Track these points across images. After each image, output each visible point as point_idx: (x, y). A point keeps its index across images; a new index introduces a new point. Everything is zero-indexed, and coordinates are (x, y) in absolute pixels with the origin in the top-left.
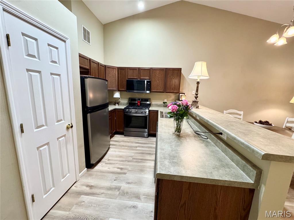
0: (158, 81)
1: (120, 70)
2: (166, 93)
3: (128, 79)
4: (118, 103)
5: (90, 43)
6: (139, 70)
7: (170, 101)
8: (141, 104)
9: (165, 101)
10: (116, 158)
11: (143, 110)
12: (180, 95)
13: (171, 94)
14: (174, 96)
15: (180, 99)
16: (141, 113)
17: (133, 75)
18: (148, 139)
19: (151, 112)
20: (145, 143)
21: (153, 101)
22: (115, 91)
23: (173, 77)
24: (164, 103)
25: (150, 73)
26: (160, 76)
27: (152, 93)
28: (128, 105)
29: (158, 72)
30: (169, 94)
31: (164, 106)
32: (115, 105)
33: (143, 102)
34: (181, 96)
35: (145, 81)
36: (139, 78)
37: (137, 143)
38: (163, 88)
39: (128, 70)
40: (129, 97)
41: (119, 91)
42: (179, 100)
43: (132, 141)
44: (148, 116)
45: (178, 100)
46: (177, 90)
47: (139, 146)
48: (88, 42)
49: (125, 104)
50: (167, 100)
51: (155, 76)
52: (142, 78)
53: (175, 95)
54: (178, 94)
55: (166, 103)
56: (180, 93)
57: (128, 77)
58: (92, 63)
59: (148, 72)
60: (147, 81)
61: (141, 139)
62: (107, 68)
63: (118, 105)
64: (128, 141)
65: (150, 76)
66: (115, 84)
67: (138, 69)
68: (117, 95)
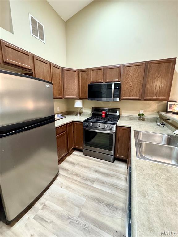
0: (131, 83)
1: (81, 73)
2: (145, 100)
3: (91, 83)
4: (80, 114)
5: (44, 41)
6: (105, 70)
7: (149, 112)
8: (106, 115)
9: (141, 112)
10: (56, 206)
11: (108, 125)
12: (169, 103)
13: (151, 101)
14: (157, 105)
15: (169, 110)
16: (105, 130)
17: (97, 78)
18: (113, 166)
19: (118, 129)
20: (107, 175)
21: (123, 111)
22: (76, 99)
23: (159, 75)
24: (139, 115)
25: (120, 72)
26: (135, 76)
27: (122, 101)
28: (91, 116)
29: (132, 69)
30: (148, 101)
31: (139, 119)
32: (76, 115)
33: (110, 113)
34: (171, 105)
35: (112, 84)
36: (105, 81)
37: (97, 171)
38: (139, 94)
39: (90, 71)
40: (93, 106)
41: (80, 99)
42: (166, 111)
43: (90, 166)
44: (114, 134)
45: (163, 111)
46: (164, 96)
47: (97, 180)
48: (39, 38)
49: (88, 115)
50: (144, 112)
51: (129, 75)
52: (108, 80)
53: (158, 103)
54: (166, 102)
55: (143, 115)
56: (170, 100)
57: (90, 81)
58: (36, 61)
59: (118, 71)
60: (115, 84)
61: (104, 163)
62: (65, 71)
63: (80, 116)
64: (86, 165)
65: (119, 78)
66: (75, 91)
67: (104, 68)
68: (78, 104)
